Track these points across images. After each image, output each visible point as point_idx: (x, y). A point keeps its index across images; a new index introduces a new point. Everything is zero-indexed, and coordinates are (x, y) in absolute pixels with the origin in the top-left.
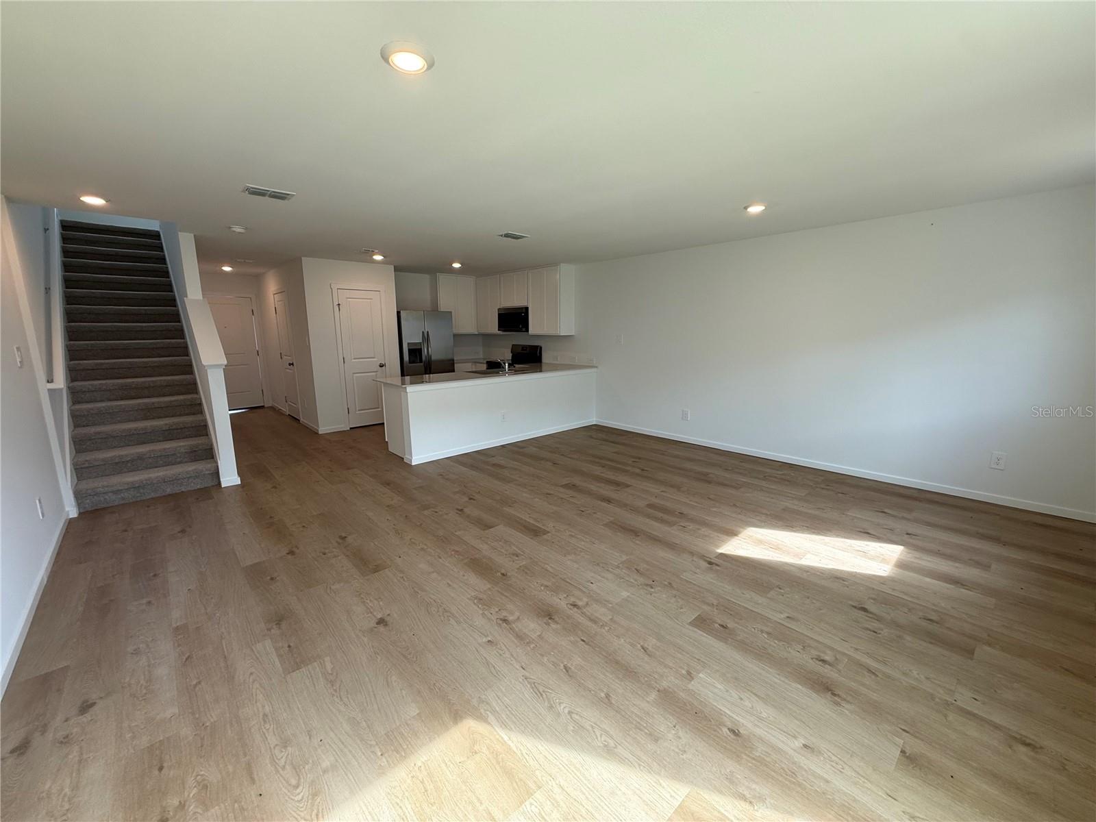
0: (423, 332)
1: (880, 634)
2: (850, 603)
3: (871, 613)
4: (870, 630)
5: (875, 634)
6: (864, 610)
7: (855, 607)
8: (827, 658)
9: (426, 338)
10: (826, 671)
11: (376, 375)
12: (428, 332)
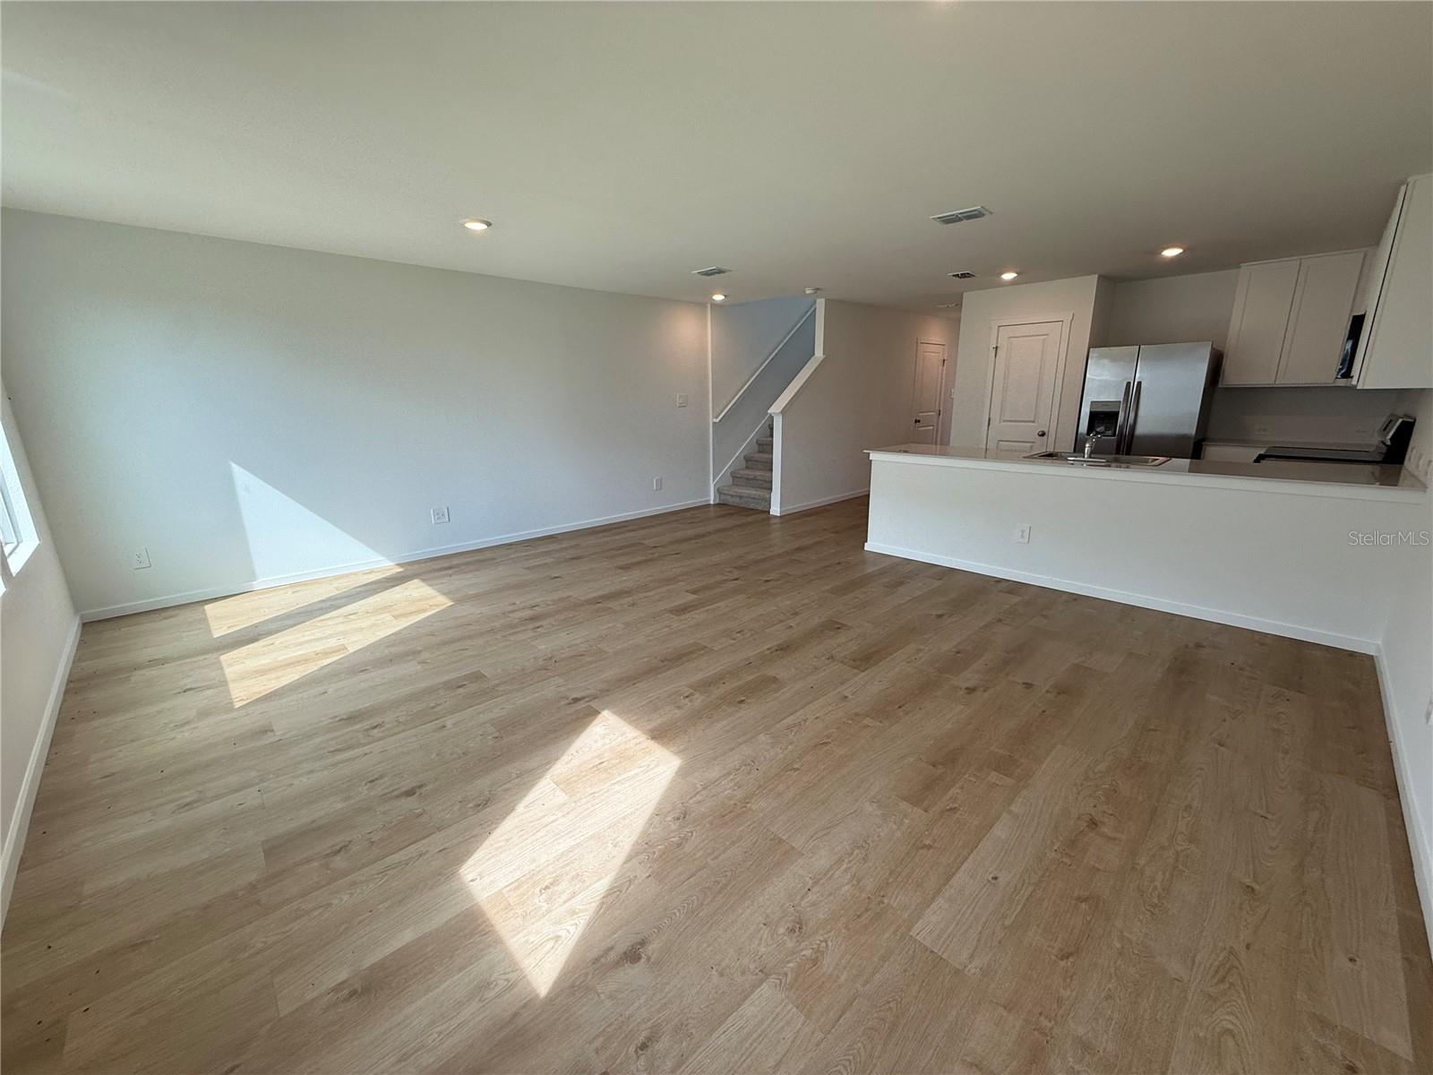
0: (1129, 384)
1: (366, 784)
2: (429, 787)
3: (398, 797)
4: (377, 779)
5: (370, 779)
6: (410, 793)
7: (420, 787)
8: (376, 731)
9: (1133, 393)
10: (366, 724)
11: (1031, 447)
12: (1139, 383)
